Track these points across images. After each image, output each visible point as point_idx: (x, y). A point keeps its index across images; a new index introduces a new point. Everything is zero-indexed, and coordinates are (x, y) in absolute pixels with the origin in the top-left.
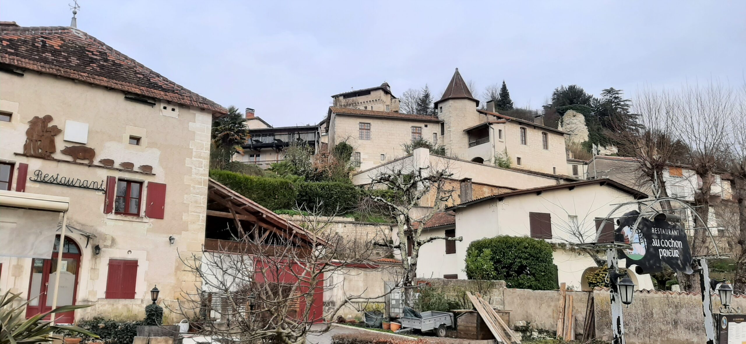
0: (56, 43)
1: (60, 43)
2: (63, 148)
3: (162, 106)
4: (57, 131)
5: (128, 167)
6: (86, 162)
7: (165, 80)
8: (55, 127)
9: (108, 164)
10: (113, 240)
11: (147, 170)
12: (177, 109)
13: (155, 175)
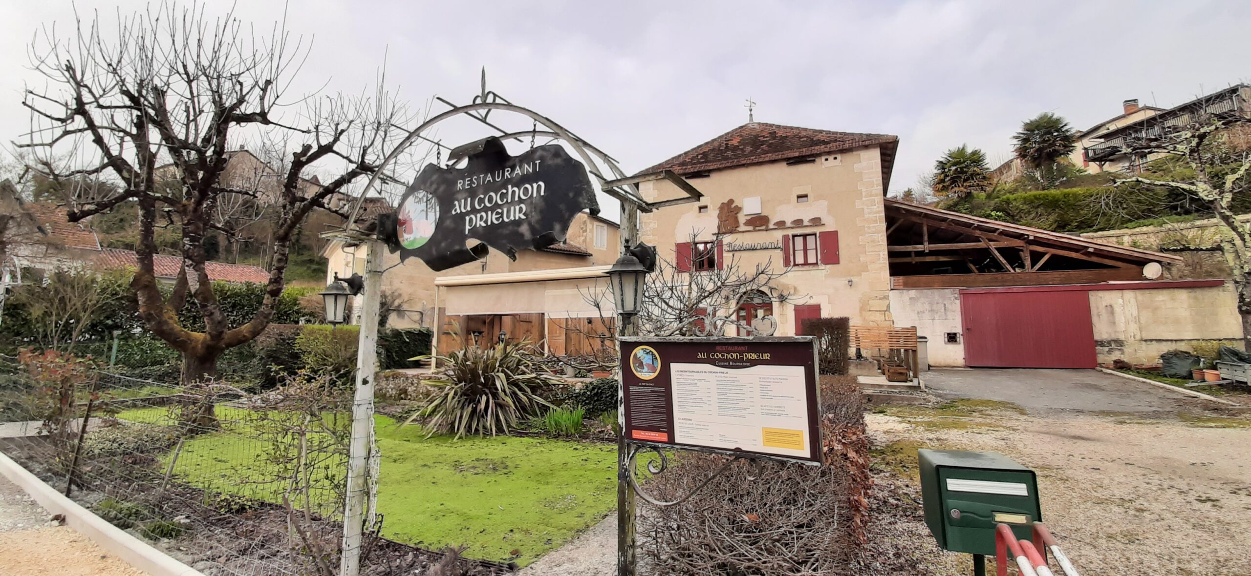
0: (735, 142)
1: (739, 139)
2: (744, 221)
3: (823, 158)
4: (738, 209)
5: (798, 223)
6: (763, 227)
7: (828, 132)
8: (737, 206)
9: (781, 225)
10: (795, 289)
11: (816, 221)
12: (839, 157)
13: (824, 224)
